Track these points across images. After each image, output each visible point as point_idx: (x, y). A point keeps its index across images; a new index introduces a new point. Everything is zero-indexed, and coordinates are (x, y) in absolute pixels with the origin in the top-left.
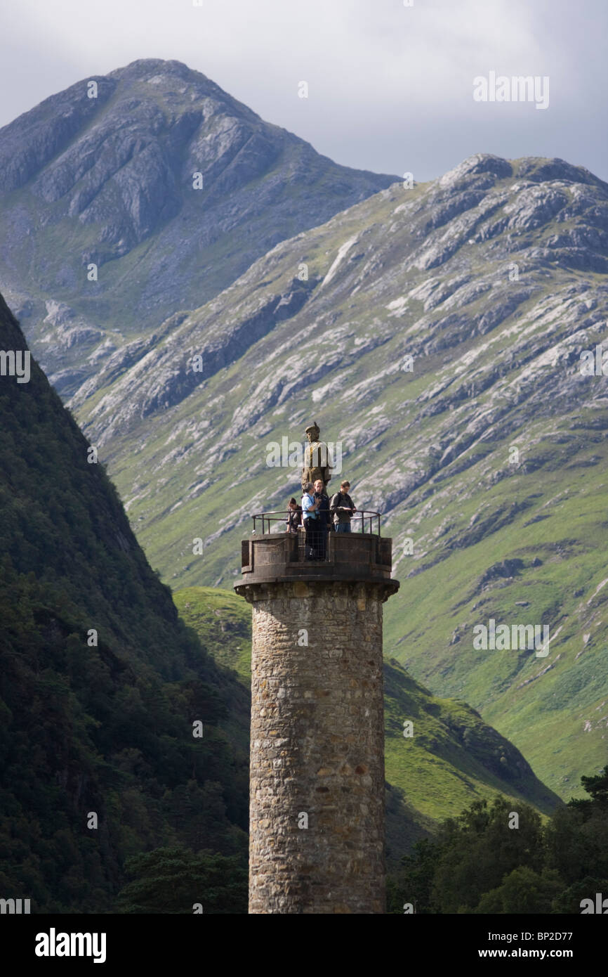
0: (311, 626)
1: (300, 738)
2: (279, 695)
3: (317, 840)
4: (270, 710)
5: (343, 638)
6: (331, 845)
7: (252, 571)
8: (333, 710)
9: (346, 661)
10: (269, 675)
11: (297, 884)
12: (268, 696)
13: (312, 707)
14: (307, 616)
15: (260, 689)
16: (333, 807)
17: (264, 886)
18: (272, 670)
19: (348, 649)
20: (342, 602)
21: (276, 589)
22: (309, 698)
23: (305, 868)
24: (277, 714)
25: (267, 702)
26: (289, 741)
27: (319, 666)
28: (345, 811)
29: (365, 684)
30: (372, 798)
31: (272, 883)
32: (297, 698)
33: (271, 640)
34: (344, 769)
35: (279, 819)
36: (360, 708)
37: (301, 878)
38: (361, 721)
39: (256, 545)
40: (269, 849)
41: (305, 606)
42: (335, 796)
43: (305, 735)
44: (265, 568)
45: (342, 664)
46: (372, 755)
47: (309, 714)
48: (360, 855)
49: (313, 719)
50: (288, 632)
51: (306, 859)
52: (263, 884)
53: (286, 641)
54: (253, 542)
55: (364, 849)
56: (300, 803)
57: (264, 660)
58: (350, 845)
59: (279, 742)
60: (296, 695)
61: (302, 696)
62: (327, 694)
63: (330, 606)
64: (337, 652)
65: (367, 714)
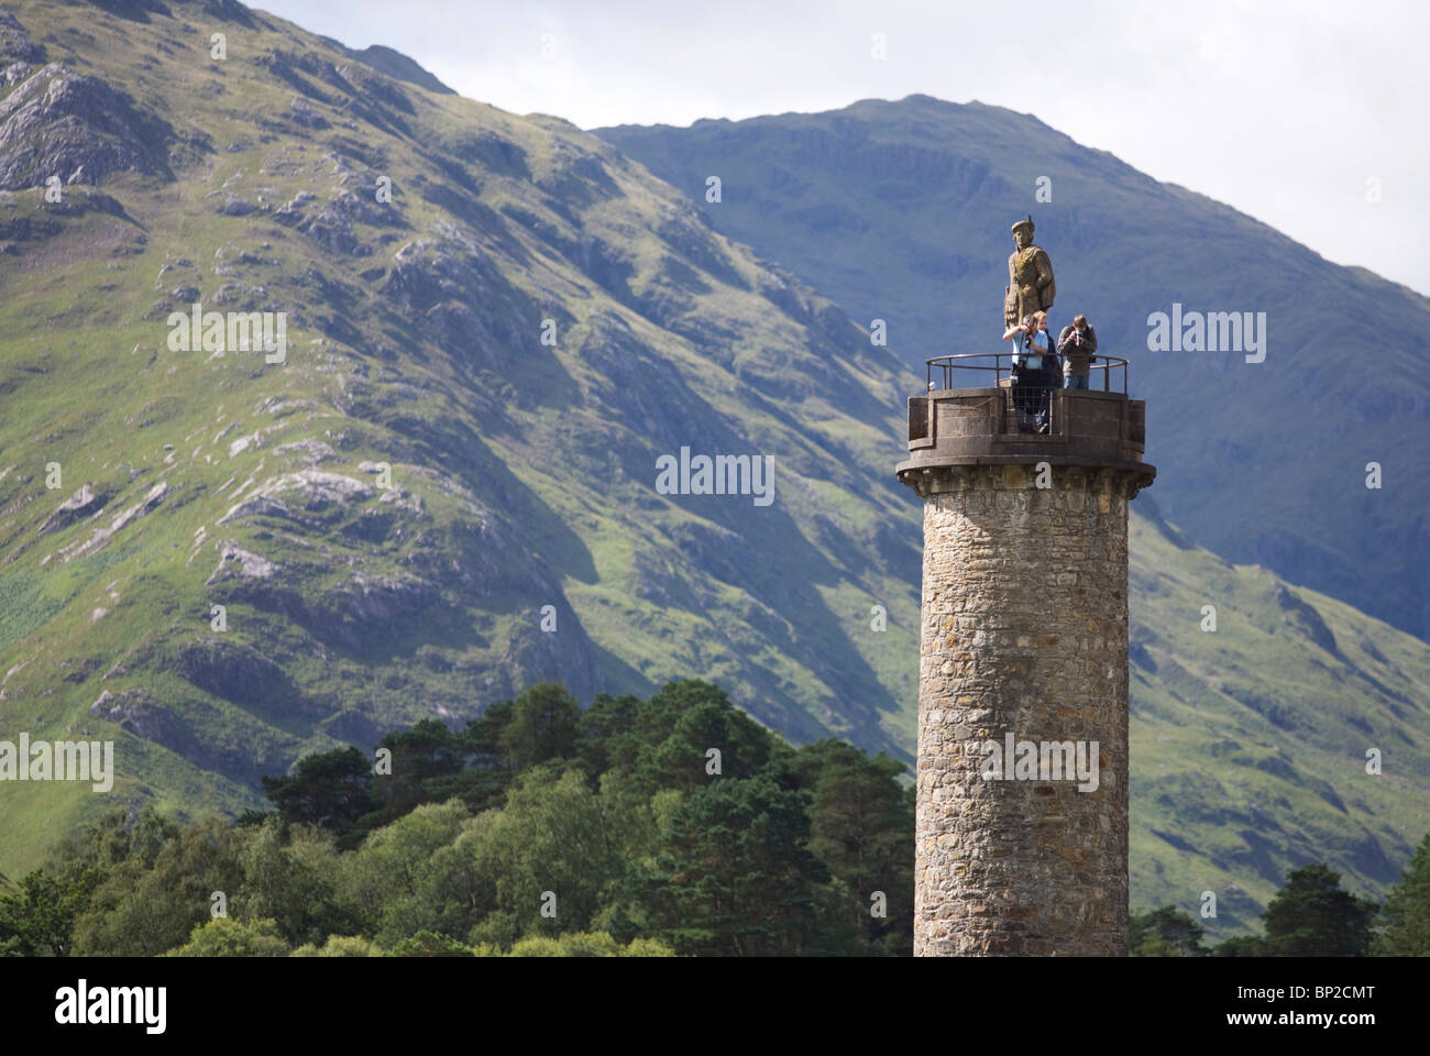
0: (1030, 535)
1: (1010, 709)
2: (976, 641)
3: (1035, 867)
4: (960, 665)
5: (1078, 555)
6: (1056, 876)
7: (933, 447)
8: (1062, 667)
9: (1081, 592)
10: (958, 609)
11: (1003, 936)
12: (956, 642)
13: (1029, 662)
14: (1023, 519)
15: (942, 632)
16: (1060, 818)
17: (946, 938)
18: (964, 601)
19: (1085, 573)
20: (1077, 499)
21: (973, 476)
22: (1024, 648)
23: (1016, 911)
24: (972, 672)
25: (956, 651)
26: (993, 714)
27: (1041, 597)
28: (1077, 825)
29: (1108, 628)
30: (1115, 806)
31: (960, 934)
32: (1007, 647)
33: (962, 555)
35: (974, 835)
36: (1100, 665)
37: (1010, 927)
38: (1102, 686)
39: (940, 405)
40: (956, 881)
41: (1021, 503)
42: (1063, 802)
43: (1018, 705)
44: (955, 442)
45: (1078, 596)
46: (1117, 739)
47: (1024, 672)
48: (1099, 894)
49: (1031, 681)
50: (993, 544)
51: (1018, 898)
52: (944, 935)
53: (988, 557)
54: (936, 401)
55: (1105, 885)
56: (1009, 811)
57: (949, 586)
58: (1083, 878)
59: (975, 715)
60: (1005, 642)
61: (1013, 644)
62: (1053, 642)
63: (1059, 504)
64: (1069, 576)
65: (1110, 675)
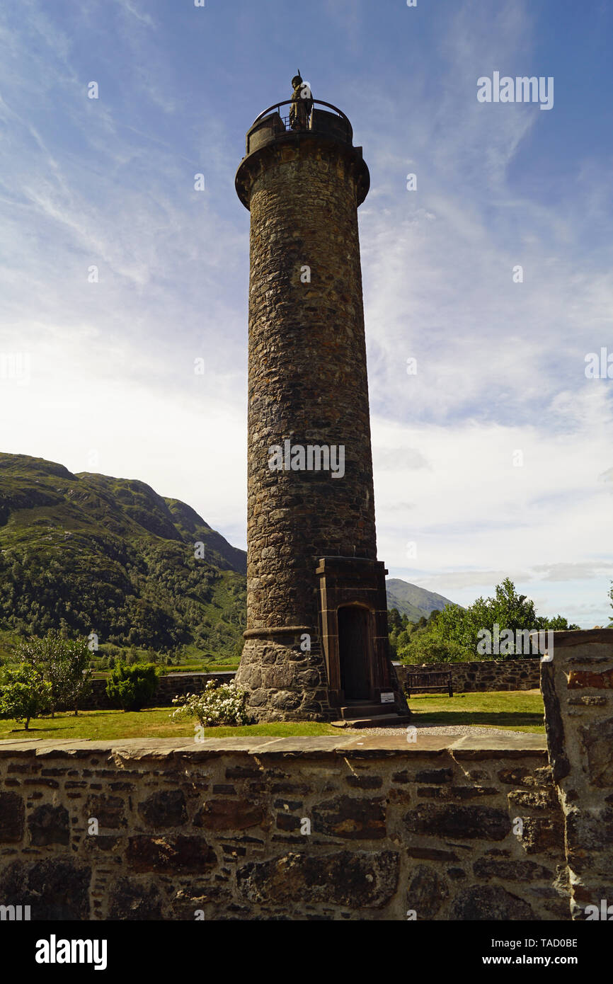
0: (298, 181)
1: (290, 268)
2: (271, 240)
3: (307, 351)
4: (263, 256)
5: (326, 192)
6: (320, 356)
8: (319, 246)
9: (329, 211)
10: (262, 229)
11: (289, 391)
12: (261, 246)
13: (300, 243)
14: (294, 174)
16: (321, 324)
18: (265, 224)
19: (331, 202)
20: (324, 166)
22: (297, 237)
23: (296, 376)
24: (269, 256)
26: (280, 273)
27: (305, 210)
28: (332, 329)
31: (265, 397)
34: (330, 294)
35: (272, 340)
36: (342, 251)
37: (292, 386)
38: (344, 261)
40: (263, 368)
41: (293, 168)
42: (323, 316)
43: (294, 265)
47: (297, 248)
48: (348, 369)
50: (278, 191)
51: (297, 368)
53: (276, 198)
55: (351, 365)
56: (291, 322)
58: (337, 359)
59: (271, 277)
60: (286, 235)
61: (290, 236)
62: (314, 232)
63: (314, 167)
64: (322, 202)
